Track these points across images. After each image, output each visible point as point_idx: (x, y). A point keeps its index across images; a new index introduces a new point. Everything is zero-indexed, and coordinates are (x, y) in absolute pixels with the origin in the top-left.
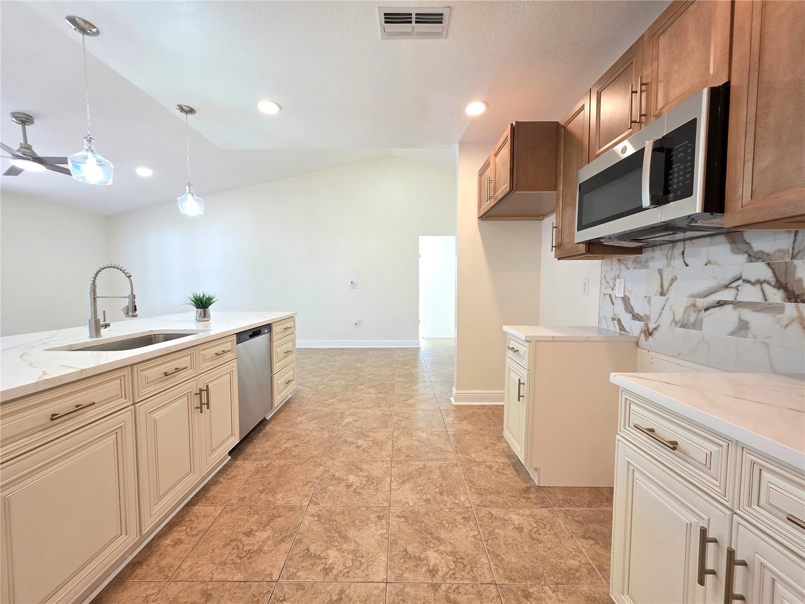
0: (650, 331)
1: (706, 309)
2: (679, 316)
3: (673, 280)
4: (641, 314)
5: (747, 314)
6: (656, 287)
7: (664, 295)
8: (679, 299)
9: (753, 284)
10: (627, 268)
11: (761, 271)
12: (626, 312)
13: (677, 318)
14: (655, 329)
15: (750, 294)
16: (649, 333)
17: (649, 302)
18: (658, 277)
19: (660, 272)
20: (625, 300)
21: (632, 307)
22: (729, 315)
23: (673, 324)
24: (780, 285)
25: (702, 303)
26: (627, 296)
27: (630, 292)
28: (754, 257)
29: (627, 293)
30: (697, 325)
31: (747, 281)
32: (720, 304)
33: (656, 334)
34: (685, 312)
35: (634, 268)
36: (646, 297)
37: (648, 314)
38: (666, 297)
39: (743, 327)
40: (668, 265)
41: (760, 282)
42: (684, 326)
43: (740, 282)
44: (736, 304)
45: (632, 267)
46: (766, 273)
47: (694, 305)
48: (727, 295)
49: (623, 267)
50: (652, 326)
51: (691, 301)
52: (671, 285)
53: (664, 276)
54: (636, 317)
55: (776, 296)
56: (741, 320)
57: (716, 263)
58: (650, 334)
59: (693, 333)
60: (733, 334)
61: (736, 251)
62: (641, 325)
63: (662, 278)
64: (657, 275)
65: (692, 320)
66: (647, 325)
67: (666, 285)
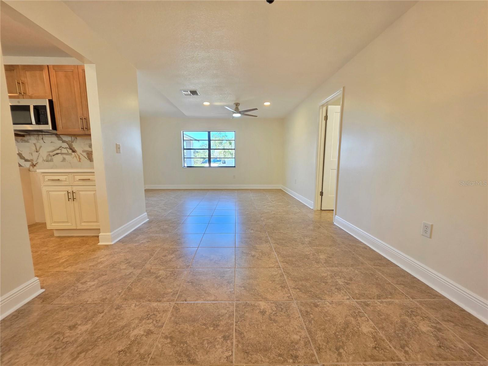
0: (34, 164)
1: (54, 156)
2: (45, 158)
3: (41, 147)
4: (29, 159)
5: (65, 156)
6: (34, 148)
7: (38, 152)
8: (44, 153)
9: (64, 148)
11: (65, 145)
12: (21, 159)
13: (44, 159)
14: (36, 164)
15: (64, 151)
17: (32, 155)
18: (34, 146)
19: (35, 144)
21: (24, 157)
22: (60, 157)
23: (43, 161)
24: (71, 149)
26: (20, 153)
27: (21, 151)
28: (64, 142)
29: (20, 152)
30: (51, 160)
31: (63, 148)
32: (57, 154)
35: (22, 142)
36: (30, 153)
37: (32, 159)
38: (39, 152)
40: (37, 142)
41: (66, 148)
42: (47, 161)
43: (61, 148)
44: (62, 154)
46: (67, 146)
47: (50, 155)
48: (59, 151)
50: (35, 163)
51: (48, 153)
52: (40, 149)
54: (26, 160)
55: (70, 151)
56: (63, 158)
57: (54, 143)
58: (34, 166)
59: (50, 163)
60: (62, 161)
61: (59, 140)
62: (29, 163)
63: (36, 146)
64: (33, 145)
65: (50, 159)
66: (32, 163)
67: (38, 149)
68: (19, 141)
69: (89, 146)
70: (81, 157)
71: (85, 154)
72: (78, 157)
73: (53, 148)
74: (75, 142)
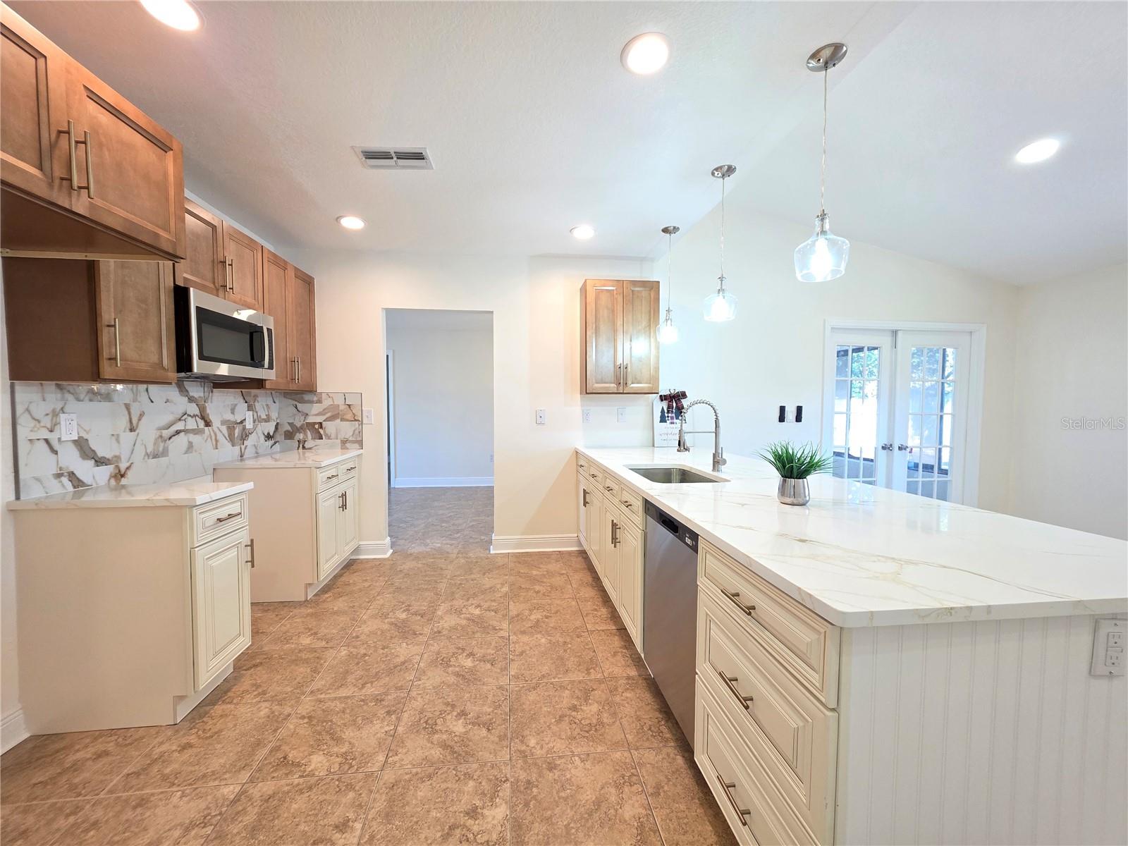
0: (122, 473)
1: (170, 438)
2: (149, 449)
3: (141, 415)
4: (107, 457)
5: (192, 437)
6: (123, 422)
7: (134, 431)
8: (148, 432)
9: (192, 417)
10: (78, 400)
11: (194, 409)
12: (84, 459)
13: (148, 451)
14: (128, 468)
15: (191, 424)
16: (120, 475)
17: (118, 441)
18: (127, 413)
19: (127, 407)
20: (82, 446)
21: (94, 451)
22: (182, 440)
23: (146, 457)
24: (203, 418)
25: (166, 433)
26: (82, 437)
27: (87, 433)
28: (191, 400)
29: (82, 434)
30: (165, 453)
31: (188, 415)
32: (178, 432)
33: (129, 474)
34: (155, 444)
35: (91, 400)
36: (113, 435)
37: (117, 454)
38: (137, 431)
39: (190, 445)
40: (135, 400)
41: (195, 416)
42: (155, 456)
43: (186, 416)
44: (186, 431)
45: (87, 398)
46: (197, 412)
47: (161, 436)
48: (180, 426)
49: (70, 397)
50: (123, 466)
51: (159, 433)
52: (139, 420)
53: (132, 411)
54: (100, 462)
55: (201, 424)
56: (189, 442)
57: (172, 402)
58: (122, 476)
59: (163, 460)
60: (185, 452)
61: (181, 394)
62: (110, 469)
63: (129, 413)
64: (123, 407)
65: (161, 449)
66: (117, 467)
67: (135, 422)
68: (82, 396)
69: (231, 410)
70: (220, 437)
71: (224, 429)
72: (213, 438)
73: (171, 418)
74: (209, 401)
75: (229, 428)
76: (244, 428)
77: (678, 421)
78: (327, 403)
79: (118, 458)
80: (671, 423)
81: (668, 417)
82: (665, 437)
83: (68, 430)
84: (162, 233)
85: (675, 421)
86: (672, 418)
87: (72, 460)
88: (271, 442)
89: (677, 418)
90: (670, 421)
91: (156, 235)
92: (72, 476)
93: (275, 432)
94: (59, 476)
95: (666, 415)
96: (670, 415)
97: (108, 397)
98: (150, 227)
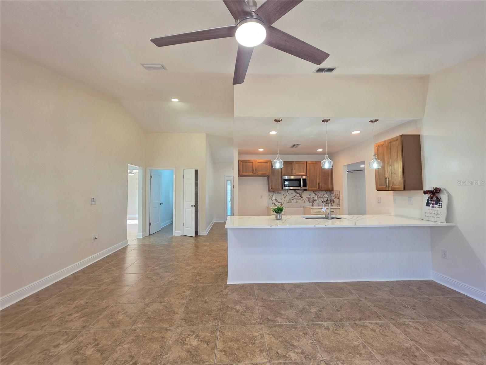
1: (292, 200)
2: (288, 201)
5: (297, 200)
6: (283, 197)
8: (287, 199)
10: (276, 194)
11: (298, 195)
14: (283, 204)
15: (297, 198)
17: (282, 199)
19: (284, 194)
20: (276, 200)
24: (300, 197)
27: (277, 198)
28: (297, 193)
30: (291, 202)
32: (294, 199)
40: (285, 193)
42: (289, 203)
43: (296, 196)
44: (296, 199)
47: (290, 199)
48: (295, 198)
54: (279, 202)
55: (300, 198)
57: (293, 194)
61: (295, 192)
62: (280, 204)
67: (285, 197)
69: (310, 195)
70: (305, 200)
71: (307, 199)
72: (303, 200)
73: (292, 196)
74: (303, 193)
75: (308, 199)
76: (314, 199)
77: (437, 206)
78: (335, 193)
79: (282, 202)
80: (433, 207)
81: (431, 203)
82: (427, 215)
83: (274, 198)
84: (267, 173)
85: (435, 206)
86: (433, 204)
87: (274, 201)
88: (325, 203)
89: (436, 204)
90: (432, 206)
91: (266, 174)
92: (274, 204)
93: (326, 201)
94: (273, 204)
95: (430, 202)
96: (432, 202)
97: (280, 193)
98: (265, 173)
